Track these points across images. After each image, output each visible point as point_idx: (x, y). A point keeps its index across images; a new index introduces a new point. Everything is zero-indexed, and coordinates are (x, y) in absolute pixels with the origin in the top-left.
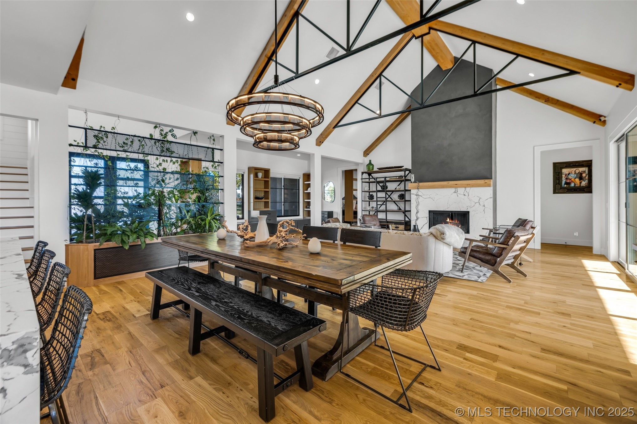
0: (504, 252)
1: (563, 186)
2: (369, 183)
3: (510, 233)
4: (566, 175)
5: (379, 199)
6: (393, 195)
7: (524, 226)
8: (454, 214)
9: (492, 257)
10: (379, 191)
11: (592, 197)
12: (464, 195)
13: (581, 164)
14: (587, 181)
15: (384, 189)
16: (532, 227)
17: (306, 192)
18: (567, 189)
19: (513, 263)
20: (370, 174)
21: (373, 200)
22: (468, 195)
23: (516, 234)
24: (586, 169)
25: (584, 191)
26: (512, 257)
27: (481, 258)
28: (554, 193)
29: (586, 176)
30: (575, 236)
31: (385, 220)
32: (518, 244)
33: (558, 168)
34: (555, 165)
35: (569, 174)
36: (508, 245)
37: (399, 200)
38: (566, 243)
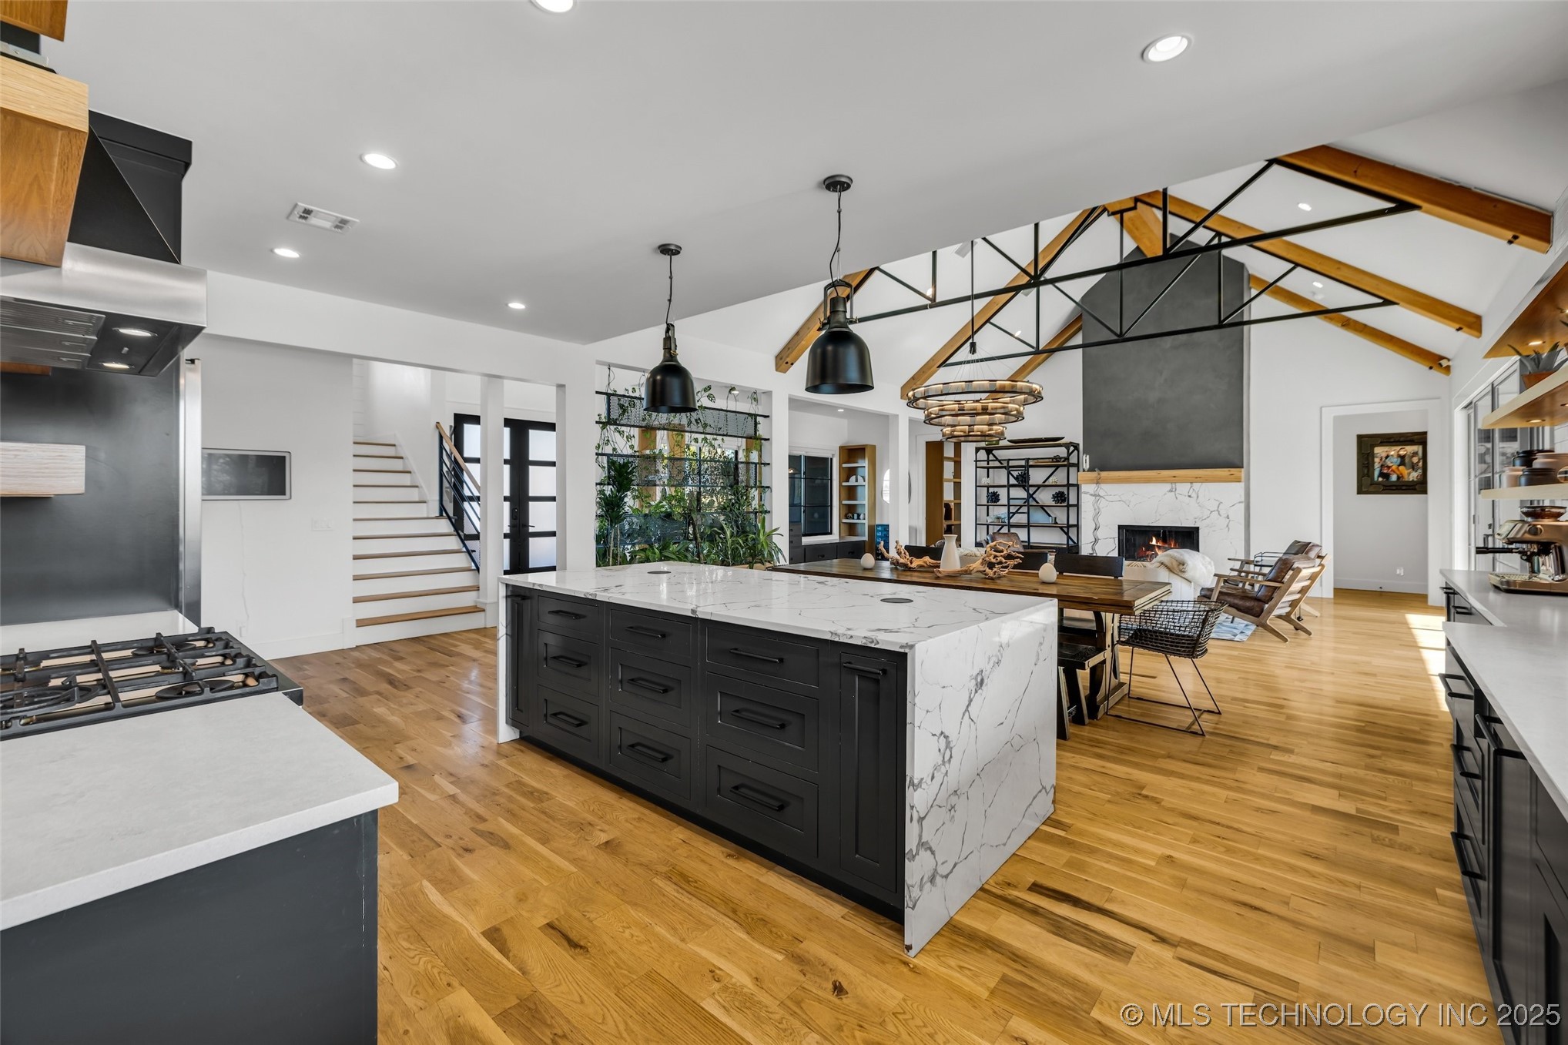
0: (1275, 594)
1: (1376, 479)
2: (988, 468)
3: (1286, 564)
4: (1381, 460)
5: (1011, 502)
6: (1039, 493)
7: (1307, 553)
8: (1169, 531)
9: (1256, 603)
10: (1014, 486)
11: (1426, 501)
12: (1190, 496)
13: (1408, 439)
14: (1420, 471)
15: (1023, 481)
16: (1319, 557)
17: (844, 484)
18: (1384, 486)
19: (1289, 614)
20: (989, 451)
21: (998, 504)
22: (1198, 497)
23: (1295, 566)
24: (1418, 449)
25: (1415, 489)
26: (1287, 604)
27: (1237, 604)
28: (1358, 494)
29: (1418, 462)
30: (1398, 575)
31: (1027, 544)
32: (1298, 582)
33: (1366, 445)
34: (1361, 438)
35: (1387, 457)
36: (1283, 583)
37: (1053, 504)
38: (1381, 588)
